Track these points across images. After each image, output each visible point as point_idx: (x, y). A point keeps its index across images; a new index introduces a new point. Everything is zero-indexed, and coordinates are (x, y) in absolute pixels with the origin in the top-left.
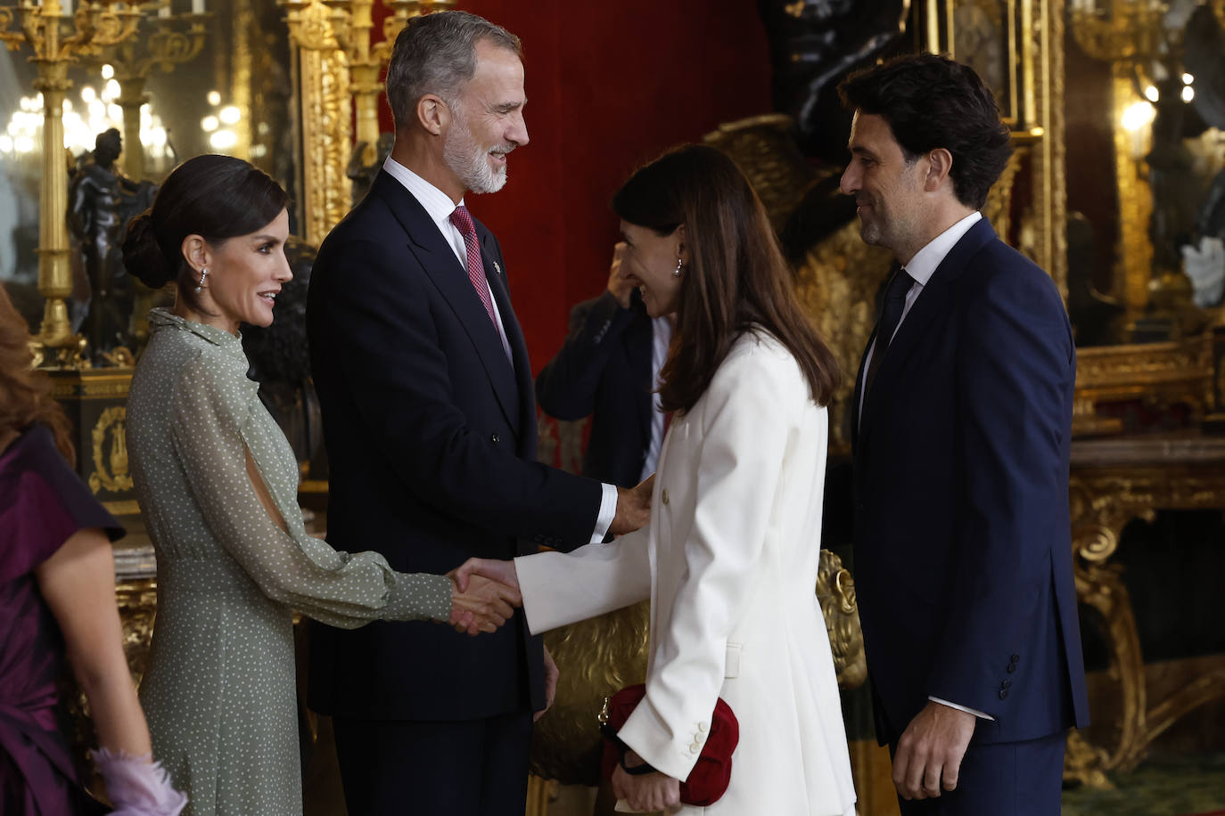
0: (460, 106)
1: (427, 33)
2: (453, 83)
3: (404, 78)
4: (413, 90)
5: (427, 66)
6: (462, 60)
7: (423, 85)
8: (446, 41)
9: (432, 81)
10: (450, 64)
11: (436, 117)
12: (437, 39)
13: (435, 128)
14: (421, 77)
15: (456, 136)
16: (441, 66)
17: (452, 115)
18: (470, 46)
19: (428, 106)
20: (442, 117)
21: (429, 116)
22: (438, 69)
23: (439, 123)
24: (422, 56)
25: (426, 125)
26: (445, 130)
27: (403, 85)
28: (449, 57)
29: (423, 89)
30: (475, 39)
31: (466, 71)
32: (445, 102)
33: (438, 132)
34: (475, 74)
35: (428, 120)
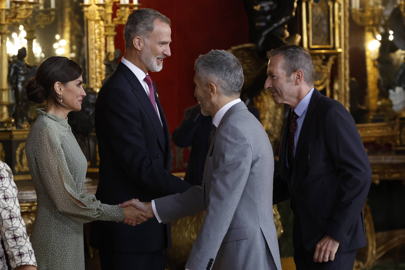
0: (147, 41)
1: (138, 15)
2: (146, 33)
3: (130, 30)
4: (132, 35)
5: (137, 26)
6: (149, 25)
7: (135, 33)
8: (145, 19)
9: (139, 32)
10: (145, 26)
11: (139, 44)
12: (141, 18)
13: (139, 48)
14: (135, 30)
15: (146, 51)
16: (142, 27)
17: (145, 44)
18: (152, 21)
19: (137, 40)
20: (141, 44)
21: (137, 44)
23: (140, 46)
25: (136, 47)
26: (142, 49)
27: (129, 32)
28: (145, 24)
29: (136, 34)
30: (154, 19)
31: (151, 29)
32: (143, 39)
33: (139, 49)
34: (153, 31)
35: (136, 45)
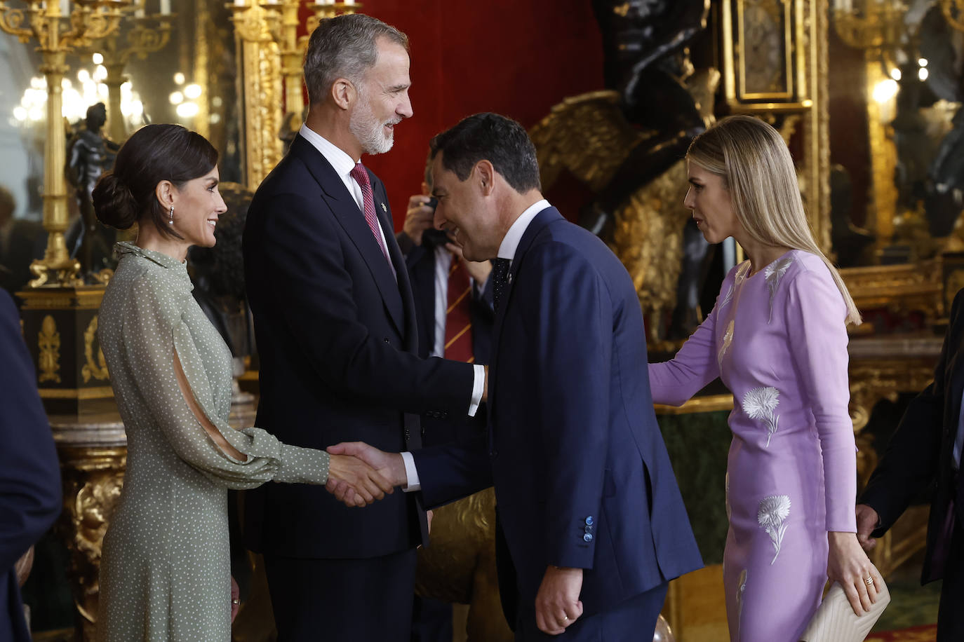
0: (364, 88)
1: (339, 31)
2: (360, 70)
3: (321, 65)
4: (328, 75)
5: (339, 56)
6: (367, 52)
7: (336, 71)
8: (355, 38)
9: (344, 68)
10: (357, 55)
11: (345, 96)
12: (347, 36)
13: (344, 104)
14: (335, 65)
15: (360, 111)
16: (351, 57)
17: (357, 94)
18: (372, 42)
19: (340, 87)
20: (350, 96)
21: (340, 95)
22: (347, 58)
23: (347, 101)
24: (336, 49)
25: (338, 102)
26: (352, 106)
27: (320, 70)
28: (357, 50)
29: (336, 74)
30: (375, 36)
31: (370, 61)
32: (353, 84)
33: (346, 107)
34: (377, 63)
35: (340, 98)
